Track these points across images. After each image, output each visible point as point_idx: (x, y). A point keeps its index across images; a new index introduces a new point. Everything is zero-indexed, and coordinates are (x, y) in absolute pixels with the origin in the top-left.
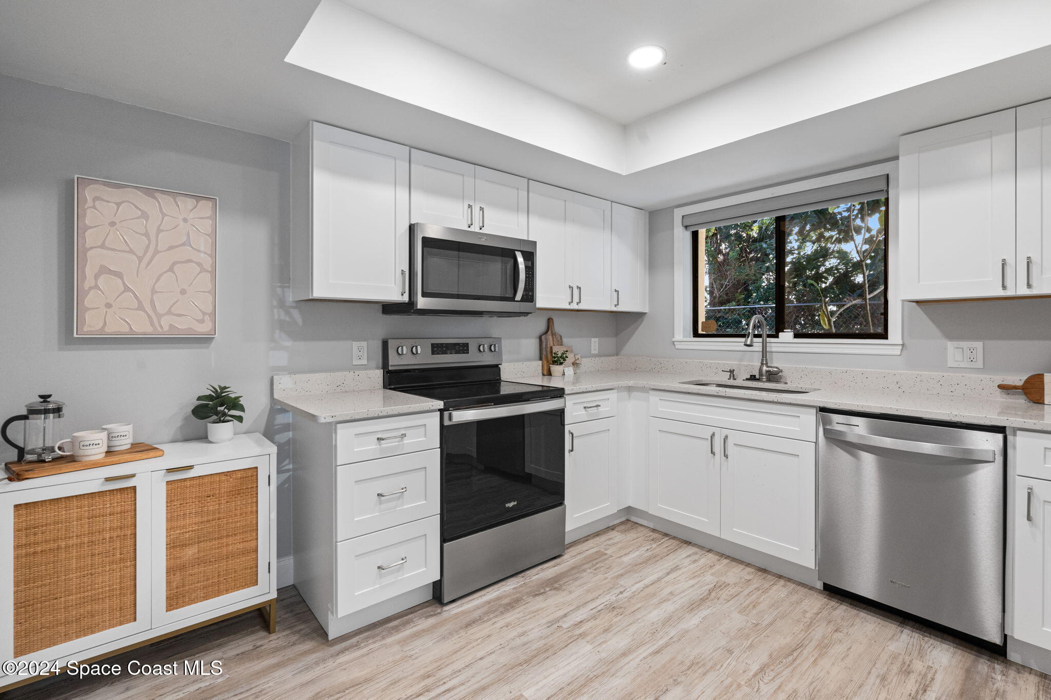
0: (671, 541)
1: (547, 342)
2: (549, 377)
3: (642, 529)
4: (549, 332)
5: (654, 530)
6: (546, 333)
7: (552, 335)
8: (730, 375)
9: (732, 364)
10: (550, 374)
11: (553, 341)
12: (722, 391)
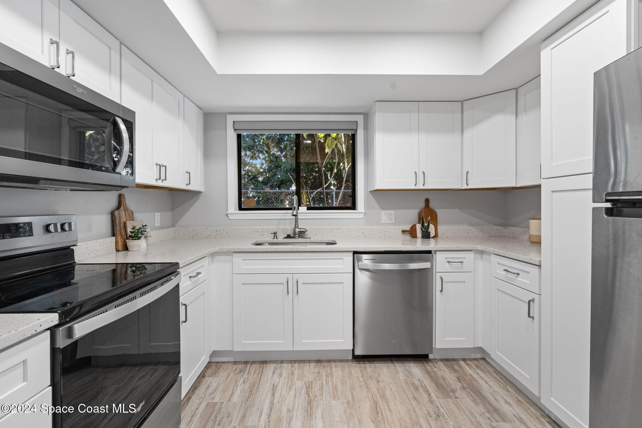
0: (254, 366)
1: (120, 218)
2: (125, 252)
3: (226, 365)
4: (122, 208)
5: (235, 363)
6: (118, 208)
7: (125, 210)
8: (274, 236)
9: (274, 228)
10: (126, 248)
11: (126, 216)
12: (274, 248)
